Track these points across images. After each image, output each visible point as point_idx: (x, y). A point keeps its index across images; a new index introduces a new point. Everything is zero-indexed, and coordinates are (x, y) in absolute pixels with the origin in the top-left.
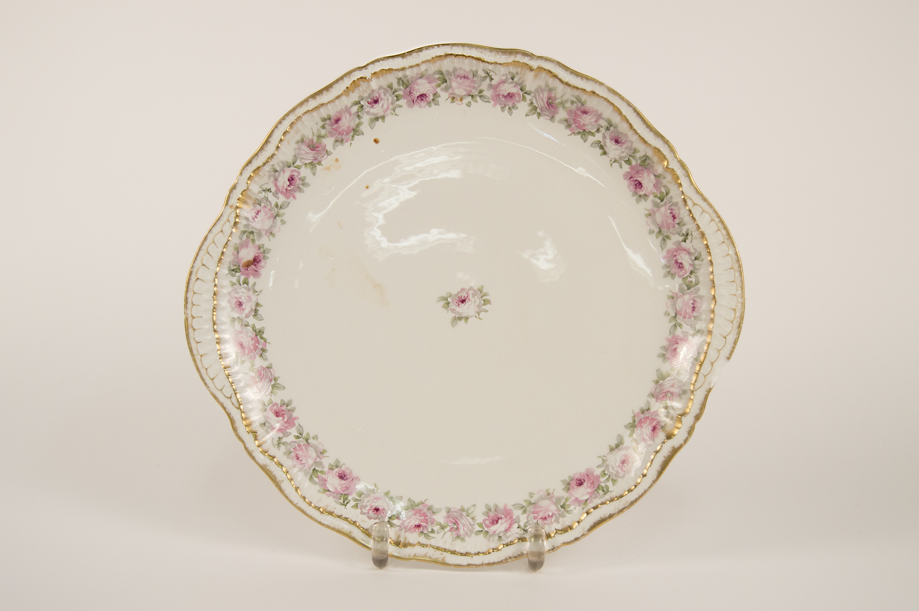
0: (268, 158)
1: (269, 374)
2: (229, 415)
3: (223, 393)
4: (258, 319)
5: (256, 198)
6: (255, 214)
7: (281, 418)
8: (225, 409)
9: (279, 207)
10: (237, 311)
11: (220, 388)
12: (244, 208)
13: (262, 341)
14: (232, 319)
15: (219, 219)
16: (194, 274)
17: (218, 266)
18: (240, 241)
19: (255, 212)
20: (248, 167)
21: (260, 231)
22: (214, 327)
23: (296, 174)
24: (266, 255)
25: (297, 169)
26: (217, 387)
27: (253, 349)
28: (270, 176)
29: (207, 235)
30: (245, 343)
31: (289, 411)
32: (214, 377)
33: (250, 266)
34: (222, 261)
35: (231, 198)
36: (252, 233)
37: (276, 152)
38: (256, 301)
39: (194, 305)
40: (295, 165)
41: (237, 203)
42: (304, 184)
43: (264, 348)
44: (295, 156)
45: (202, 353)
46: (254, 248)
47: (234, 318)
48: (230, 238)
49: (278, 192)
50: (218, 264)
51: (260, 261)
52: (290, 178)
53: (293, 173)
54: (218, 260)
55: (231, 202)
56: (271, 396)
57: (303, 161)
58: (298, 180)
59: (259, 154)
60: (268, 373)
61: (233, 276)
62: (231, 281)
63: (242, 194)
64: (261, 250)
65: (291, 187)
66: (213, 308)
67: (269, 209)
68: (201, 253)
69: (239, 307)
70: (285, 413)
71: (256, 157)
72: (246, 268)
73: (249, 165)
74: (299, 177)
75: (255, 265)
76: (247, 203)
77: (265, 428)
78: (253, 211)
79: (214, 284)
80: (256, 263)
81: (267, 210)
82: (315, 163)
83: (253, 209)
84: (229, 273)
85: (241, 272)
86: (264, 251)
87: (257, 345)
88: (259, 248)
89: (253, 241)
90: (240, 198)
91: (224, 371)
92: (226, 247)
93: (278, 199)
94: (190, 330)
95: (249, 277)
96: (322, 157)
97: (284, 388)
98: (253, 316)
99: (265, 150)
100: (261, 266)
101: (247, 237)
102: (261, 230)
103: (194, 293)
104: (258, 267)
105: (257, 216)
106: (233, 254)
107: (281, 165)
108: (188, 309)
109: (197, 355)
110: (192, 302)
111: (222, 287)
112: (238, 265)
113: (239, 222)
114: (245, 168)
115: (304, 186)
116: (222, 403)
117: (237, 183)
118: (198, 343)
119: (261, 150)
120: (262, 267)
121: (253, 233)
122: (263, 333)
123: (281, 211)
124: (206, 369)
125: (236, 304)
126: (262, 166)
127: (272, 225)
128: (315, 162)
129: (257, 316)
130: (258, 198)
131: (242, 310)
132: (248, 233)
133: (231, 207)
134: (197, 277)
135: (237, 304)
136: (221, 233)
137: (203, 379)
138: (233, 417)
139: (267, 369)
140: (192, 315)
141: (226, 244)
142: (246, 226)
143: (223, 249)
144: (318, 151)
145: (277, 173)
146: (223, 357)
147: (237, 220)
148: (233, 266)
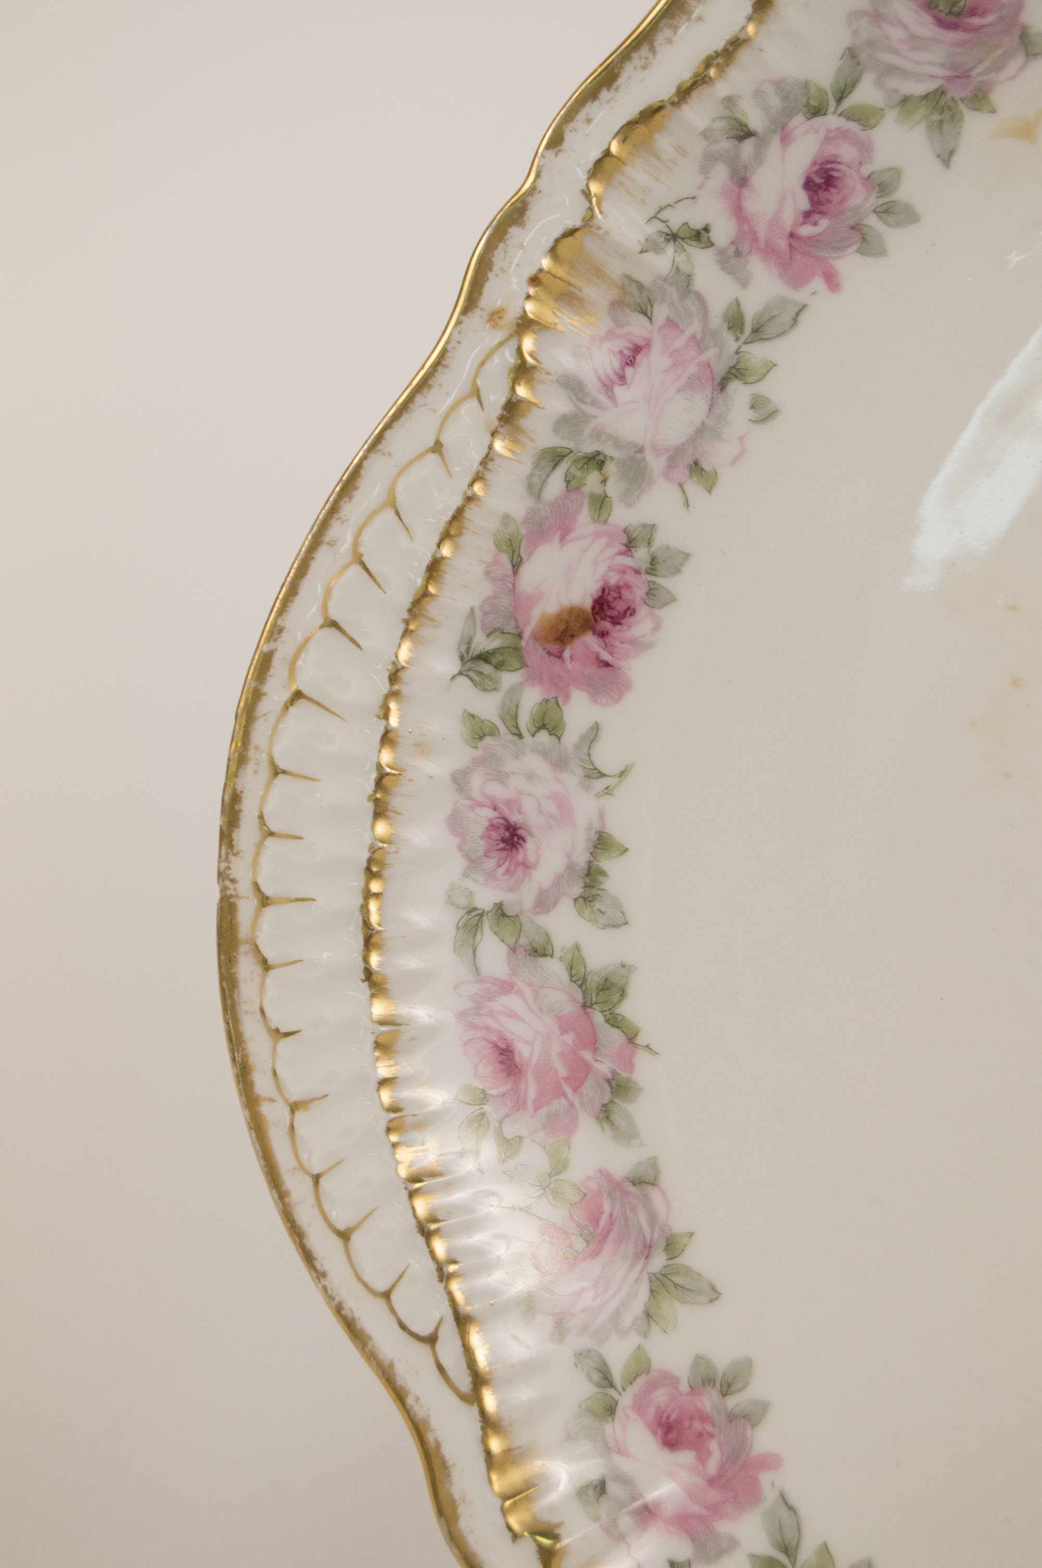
0: (708, 62)
1: (642, 1216)
2: (419, 1429)
3: (393, 1311)
4: (603, 920)
5: (630, 278)
6: (616, 363)
7: (686, 1457)
8: (400, 1396)
9: (748, 329)
10: (492, 875)
11: (382, 1286)
12: (560, 327)
13: (614, 1037)
14: (466, 917)
15: (424, 385)
16: (278, 668)
17: (406, 633)
18: (529, 502)
19: (617, 349)
20: (597, 103)
21: (639, 456)
22: (366, 959)
23: (847, 153)
24: (660, 581)
25: (854, 127)
26: (367, 1278)
27: (567, 1079)
28: (708, 161)
29: (359, 466)
30: (527, 1042)
31: (732, 1418)
32: (351, 1225)
33: (572, 636)
34: (432, 608)
35: (496, 268)
36: (596, 461)
37: (751, 29)
38: (596, 826)
39: (271, 834)
40: (848, 103)
41: (528, 297)
42: (886, 211)
43: (625, 1075)
44: (851, 54)
45: (296, 1092)
46: (602, 542)
47: (475, 909)
48: (477, 488)
49: (745, 248)
50: (407, 622)
51: (630, 611)
52: (817, 172)
53: (831, 150)
54: (406, 600)
55: (492, 296)
56: (645, 1335)
57: (893, 83)
58: (860, 188)
59: (660, 38)
60: (634, 1209)
61: (484, 685)
62: (473, 716)
63: (553, 252)
64: (635, 555)
65: (815, 224)
66: (366, 855)
67: (693, 337)
68: (324, 560)
69: (505, 853)
70: (709, 1428)
71: (644, 51)
72: (554, 648)
73: (604, 94)
74: (866, 170)
75: (603, 634)
76: (580, 300)
77: (604, 1507)
78: (607, 345)
79: (381, 730)
80: (606, 625)
81: (680, 342)
82: (953, 99)
83: (610, 335)
84: (461, 673)
85: (524, 665)
86: (653, 560)
87: (587, 1055)
88: (629, 545)
89: (601, 503)
90: (541, 270)
91: (405, 1194)
92: (453, 532)
93: (744, 282)
94: (246, 967)
95: (567, 697)
96: (998, 66)
97: (714, 1294)
98: (576, 900)
99: (694, 15)
100: (632, 642)
101: (568, 482)
102: (647, 449)
103: (276, 772)
104: (617, 644)
105: (629, 371)
106: (487, 573)
107: (775, 102)
108: (236, 854)
109: (272, 1100)
110: (261, 817)
111: (422, 748)
112: (514, 631)
113: (530, 402)
114: (577, 112)
115: (885, 222)
116: (386, 1363)
117: (533, 190)
118: (279, 1034)
119: (673, 16)
120: (640, 646)
121: (601, 465)
122: (623, 994)
123: (758, 352)
124: (317, 1179)
125: (489, 837)
126: (673, 104)
127: (703, 423)
128: (955, 92)
129: (598, 905)
130: (638, 276)
131: (520, 870)
132: (575, 462)
133: (495, 317)
134: (294, 688)
135: (494, 835)
136: (433, 458)
137: (296, 1232)
138: (438, 1446)
139: (632, 1189)
140: (257, 887)
141: (458, 515)
142: (565, 423)
143: (439, 545)
144: (978, 29)
145: (748, 147)
146: (409, 1120)
147: (522, 391)
148: (488, 636)
